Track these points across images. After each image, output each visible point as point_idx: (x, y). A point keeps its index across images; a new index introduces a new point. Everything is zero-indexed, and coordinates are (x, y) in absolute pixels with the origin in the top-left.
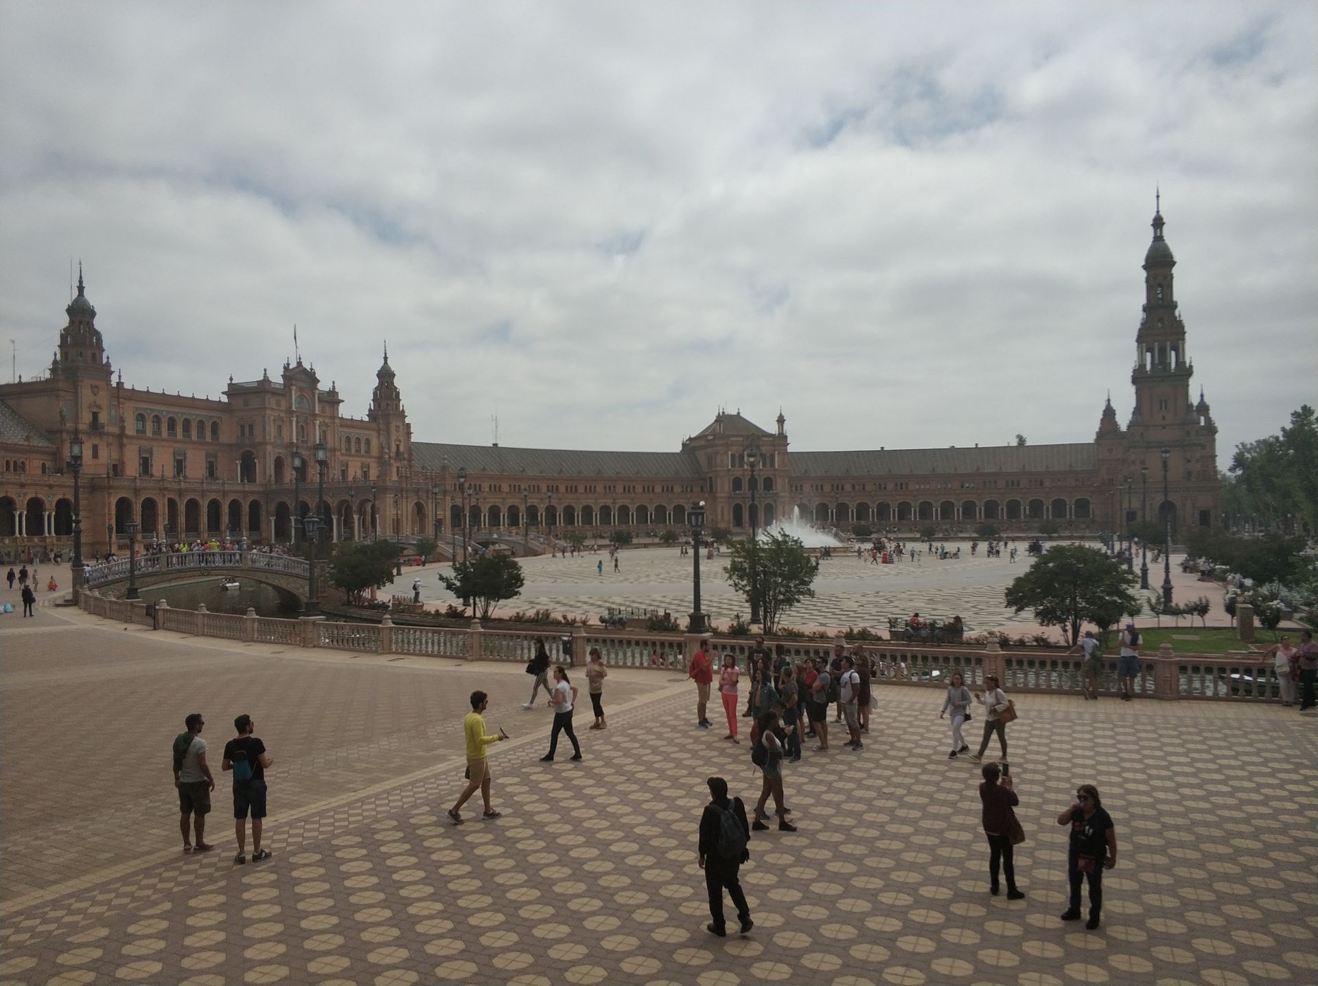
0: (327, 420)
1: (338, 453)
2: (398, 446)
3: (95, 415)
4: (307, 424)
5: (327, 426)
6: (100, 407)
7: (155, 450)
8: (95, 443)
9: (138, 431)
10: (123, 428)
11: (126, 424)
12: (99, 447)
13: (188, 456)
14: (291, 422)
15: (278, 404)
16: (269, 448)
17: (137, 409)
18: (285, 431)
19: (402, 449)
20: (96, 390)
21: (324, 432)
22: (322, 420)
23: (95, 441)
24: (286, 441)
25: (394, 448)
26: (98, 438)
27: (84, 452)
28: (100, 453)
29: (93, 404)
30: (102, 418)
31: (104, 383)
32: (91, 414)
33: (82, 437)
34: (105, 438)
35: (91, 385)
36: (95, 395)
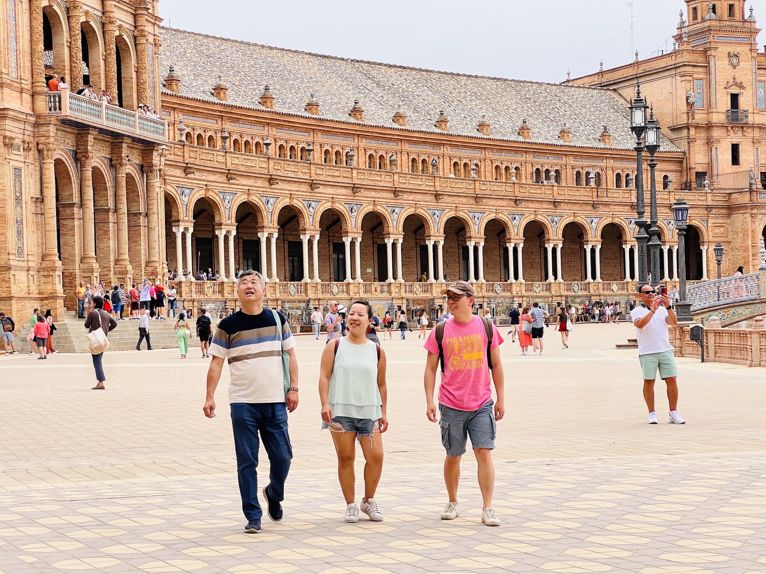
3: (734, 98)
6: (741, 86)
8: (735, 141)
12: (741, 148)
20: (735, 60)
23: (736, 137)
26: (740, 132)
27: (720, 156)
28: (743, 156)
29: (731, 81)
30: (744, 103)
31: (746, 48)
32: (729, 97)
33: (716, 133)
34: (750, 133)
35: (729, 53)
36: (734, 67)
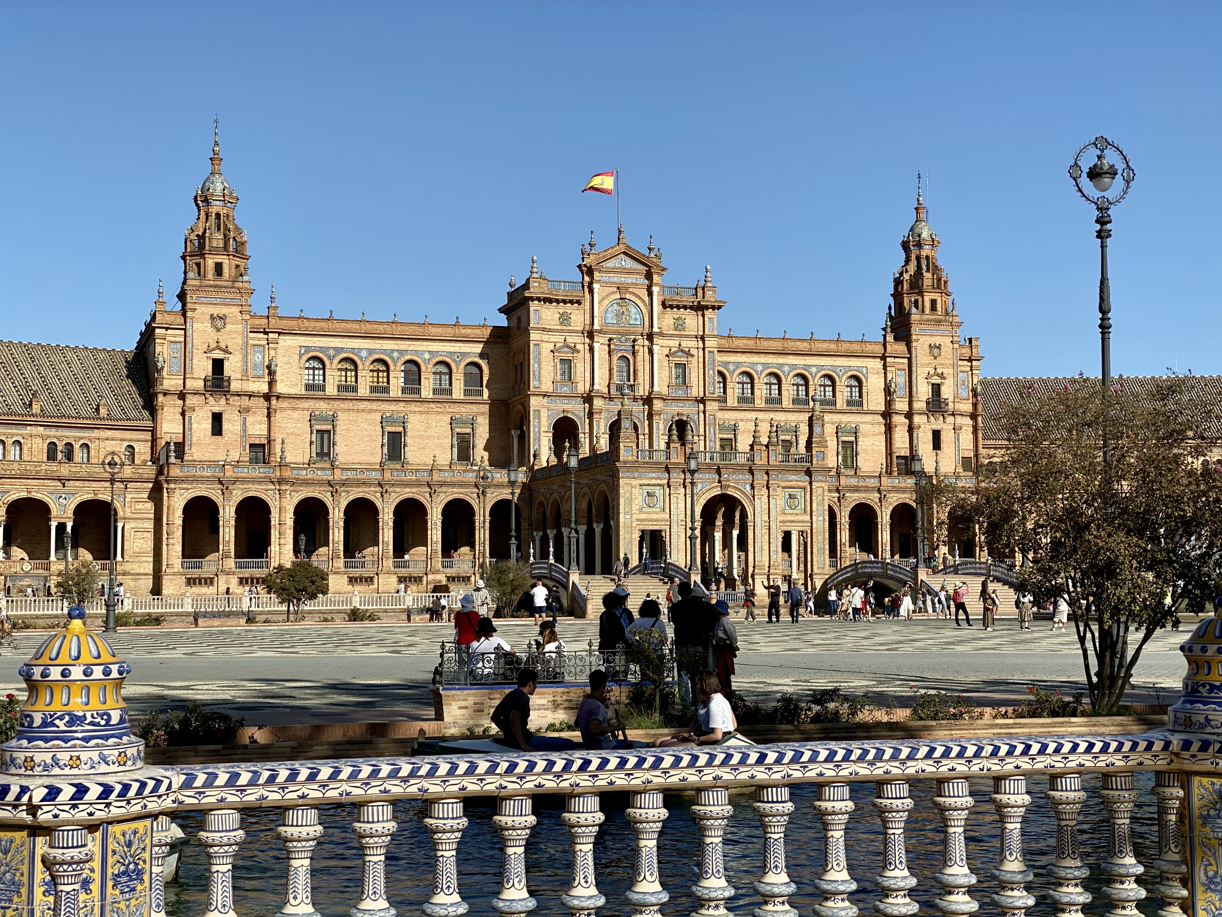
0: (687, 344)
1: (712, 406)
2: (936, 389)
3: (218, 365)
4: (634, 353)
5: (688, 354)
6: (226, 351)
7: (341, 416)
8: (216, 409)
9: (308, 387)
10: (271, 383)
11: (278, 377)
12: (224, 417)
13: (409, 426)
14: (592, 350)
15: (564, 319)
16: (534, 402)
17: (308, 349)
18: (581, 369)
19: (946, 392)
20: (219, 323)
21: (682, 367)
22: (673, 343)
23: (217, 405)
24: (582, 387)
25: (923, 391)
26: (223, 401)
27: (195, 426)
28: (226, 426)
29: (213, 345)
30: (231, 368)
31: (236, 310)
32: (210, 362)
33: (191, 400)
34: (235, 401)
35: (212, 315)
36: (218, 330)
